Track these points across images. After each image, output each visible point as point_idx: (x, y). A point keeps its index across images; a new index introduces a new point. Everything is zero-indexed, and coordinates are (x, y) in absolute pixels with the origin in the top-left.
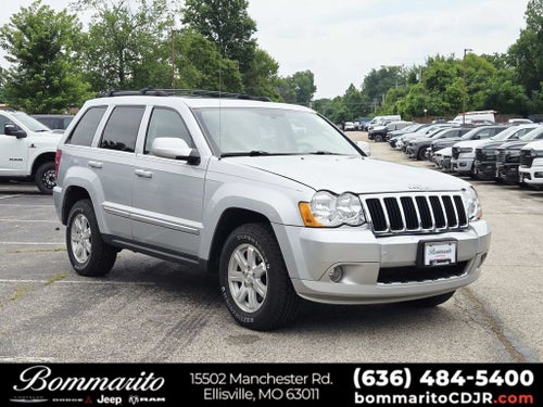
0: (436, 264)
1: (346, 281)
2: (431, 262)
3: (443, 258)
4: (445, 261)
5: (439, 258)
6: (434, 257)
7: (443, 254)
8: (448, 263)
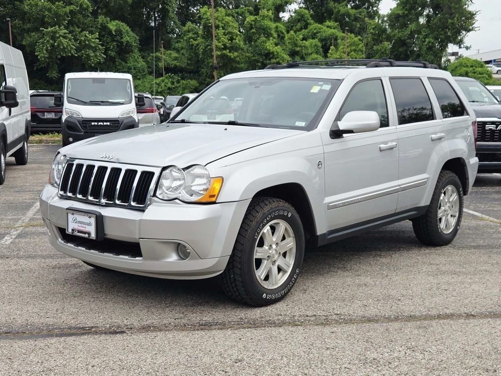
0: (77, 234)
2: (73, 230)
3: (83, 230)
4: (85, 233)
5: (80, 229)
7: (84, 226)
8: (86, 236)
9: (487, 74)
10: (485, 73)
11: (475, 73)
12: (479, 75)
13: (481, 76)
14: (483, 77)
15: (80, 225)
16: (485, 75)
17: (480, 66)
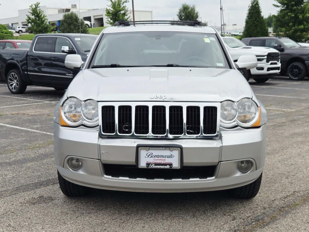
0: (154, 167)
1: (81, 172)
2: (148, 164)
3: (162, 162)
4: (166, 165)
5: (158, 162)
6: (151, 160)
7: (163, 159)
8: (168, 167)
9: (10, 34)
10: (9, 33)
11: (2, 33)
12: (6, 34)
13: (7, 35)
14: (8, 36)
15: (157, 158)
16: (9, 34)
17: (4, 28)
